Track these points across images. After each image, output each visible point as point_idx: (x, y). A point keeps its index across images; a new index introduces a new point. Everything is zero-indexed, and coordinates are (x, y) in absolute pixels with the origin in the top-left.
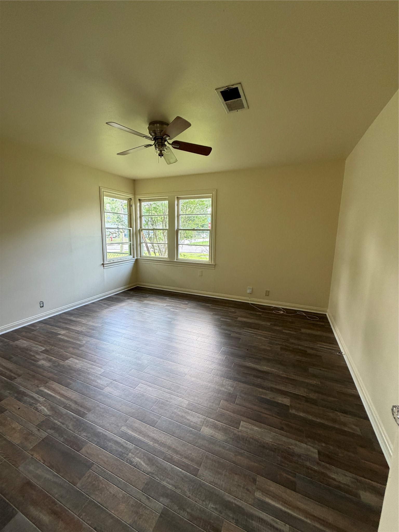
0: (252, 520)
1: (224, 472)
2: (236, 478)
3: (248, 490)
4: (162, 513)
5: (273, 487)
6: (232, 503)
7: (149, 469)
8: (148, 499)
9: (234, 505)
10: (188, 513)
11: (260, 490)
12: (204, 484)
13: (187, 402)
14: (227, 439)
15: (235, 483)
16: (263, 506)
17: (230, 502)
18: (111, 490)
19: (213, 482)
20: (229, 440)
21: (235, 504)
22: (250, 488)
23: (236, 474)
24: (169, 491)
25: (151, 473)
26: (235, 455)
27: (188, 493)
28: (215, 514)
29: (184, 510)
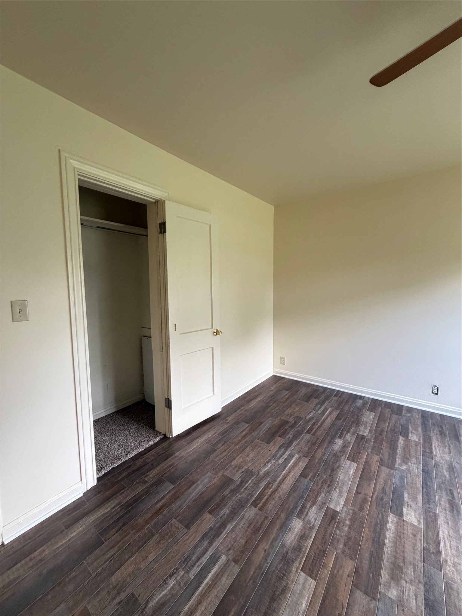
0: (209, 543)
1: (249, 530)
2: (243, 541)
3: (229, 549)
4: (232, 479)
5: (226, 582)
6: (224, 529)
7: (261, 473)
8: (242, 472)
9: (223, 530)
10: (228, 495)
11: (227, 563)
12: (243, 510)
13: (338, 509)
14: (286, 547)
15: (238, 539)
16: (214, 560)
17: (226, 527)
18: (251, 454)
19: (243, 517)
20: (285, 549)
21: (222, 532)
22: (231, 552)
23: (246, 542)
24: (244, 484)
25: (259, 474)
26: (266, 550)
27: (240, 496)
28: (222, 513)
29: (230, 493)
